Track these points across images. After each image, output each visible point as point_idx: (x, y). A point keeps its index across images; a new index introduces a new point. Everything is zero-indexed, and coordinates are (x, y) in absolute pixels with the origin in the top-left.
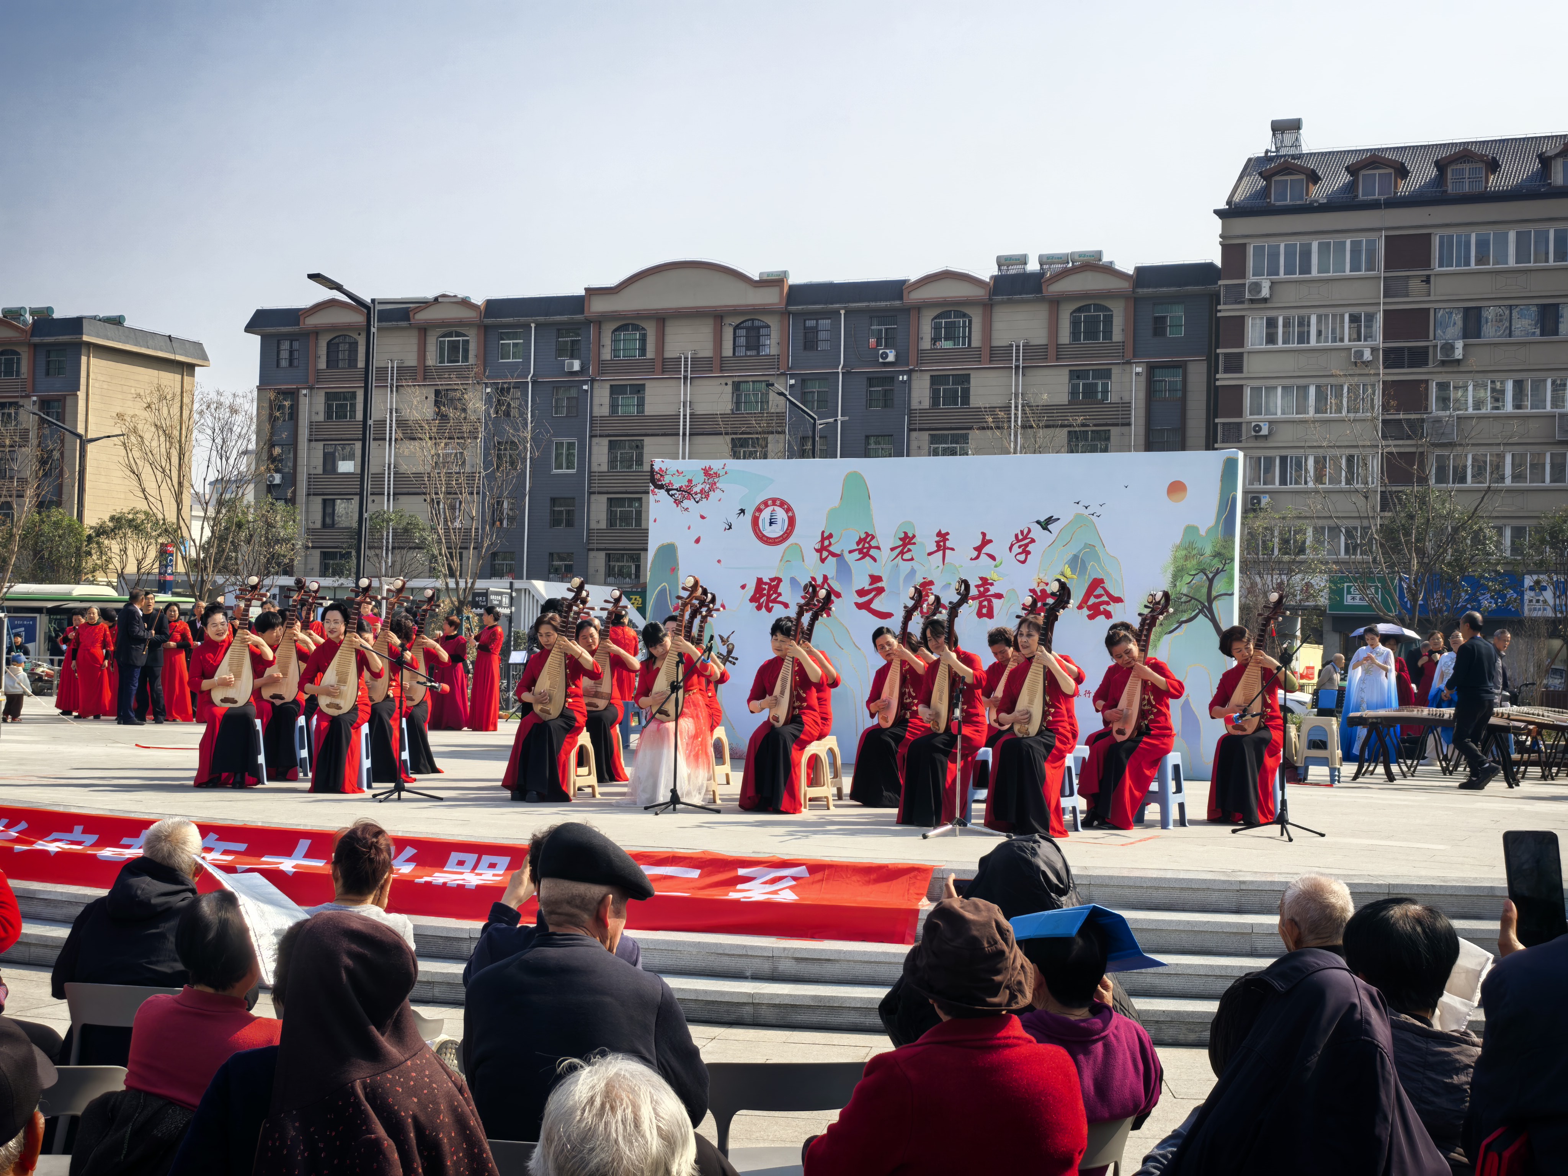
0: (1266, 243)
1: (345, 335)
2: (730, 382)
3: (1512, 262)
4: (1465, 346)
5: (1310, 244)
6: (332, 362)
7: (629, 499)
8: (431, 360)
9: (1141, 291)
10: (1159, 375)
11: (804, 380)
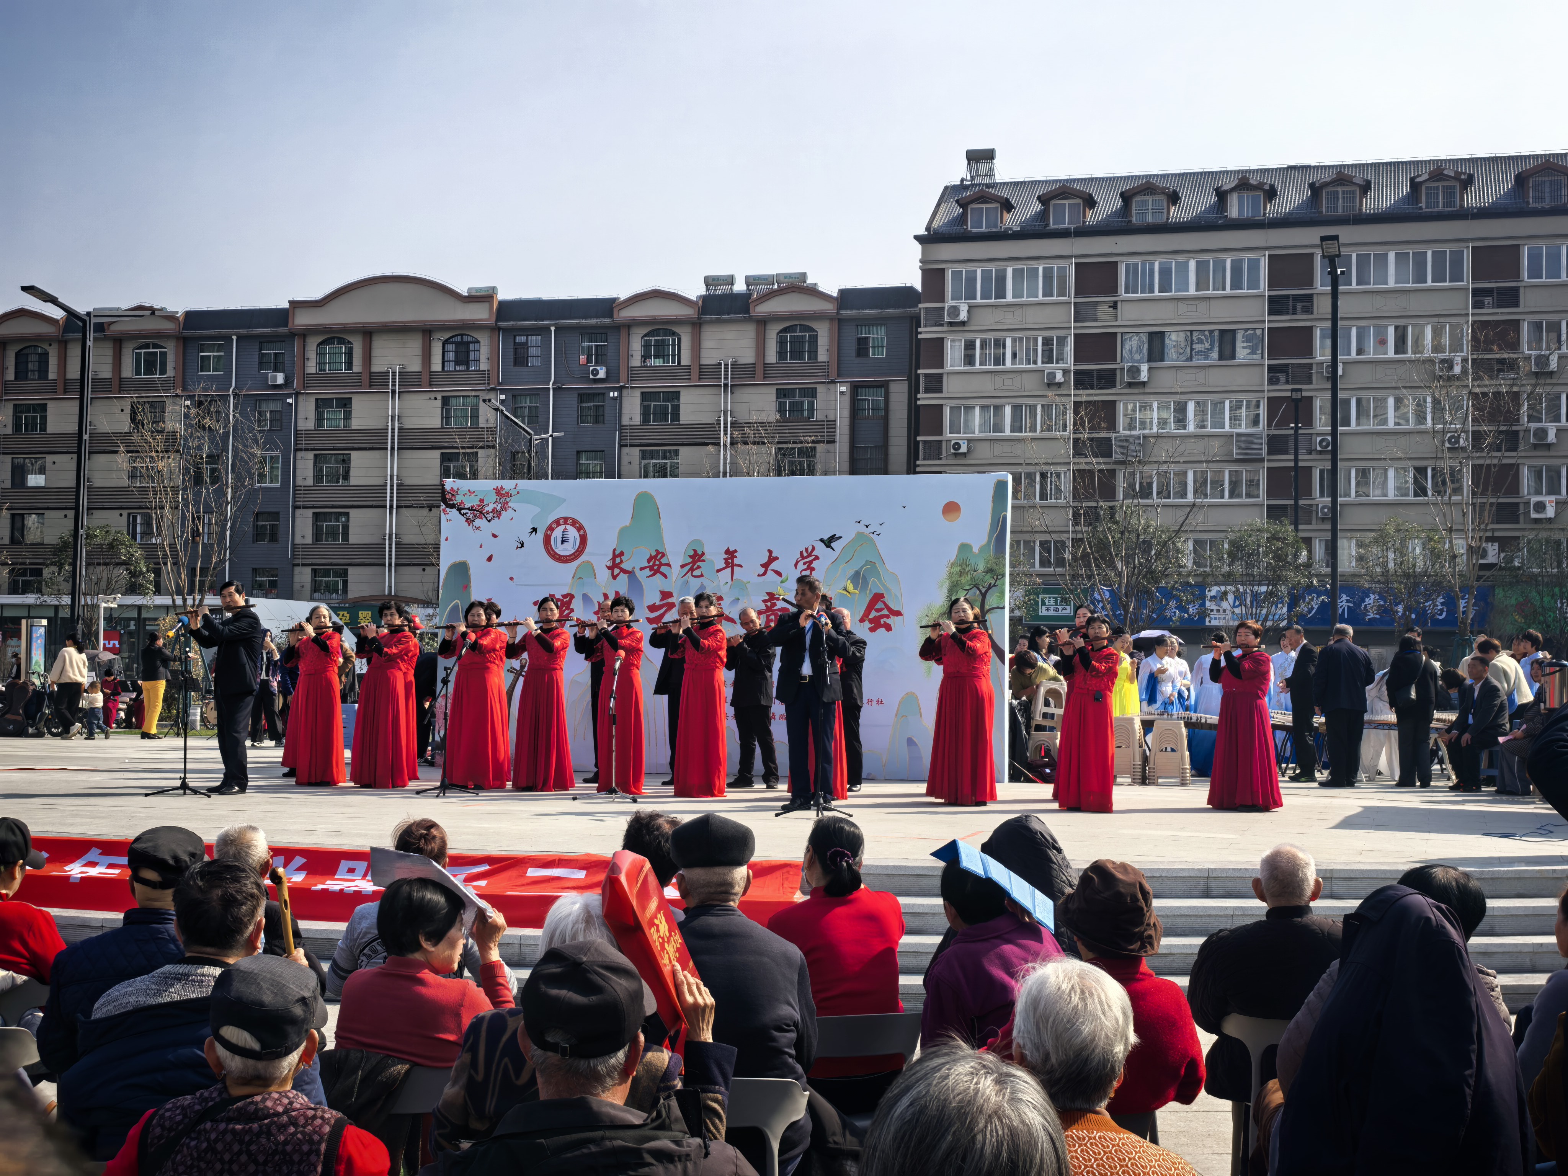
0: (963, 268)
1: (35, 346)
2: (439, 397)
3: (1192, 291)
4: (1150, 368)
5: (1005, 270)
6: (21, 374)
7: (335, 513)
8: (128, 372)
9: (845, 313)
10: (863, 394)
11: (514, 395)
